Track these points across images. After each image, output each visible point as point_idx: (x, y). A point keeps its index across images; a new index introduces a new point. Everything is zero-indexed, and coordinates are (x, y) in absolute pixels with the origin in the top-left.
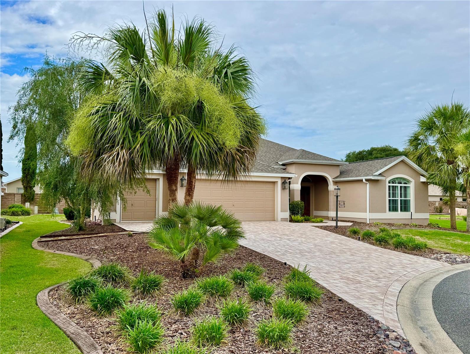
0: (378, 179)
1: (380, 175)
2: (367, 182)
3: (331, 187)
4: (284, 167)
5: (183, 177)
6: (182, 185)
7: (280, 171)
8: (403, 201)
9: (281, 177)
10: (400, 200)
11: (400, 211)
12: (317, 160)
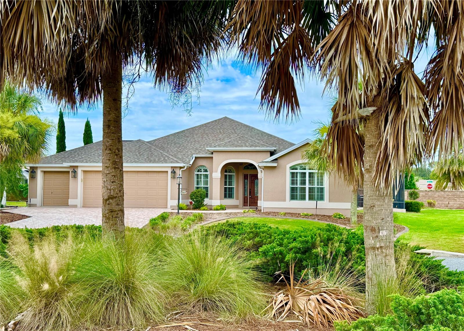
0: (273, 166)
1: (275, 161)
3: (260, 175)
4: (211, 155)
5: (74, 170)
6: (73, 176)
7: (171, 160)
8: (317, 189)
9: (171, 167)
10: (309, 188)
11: (309, 200)
12: (240, 146)
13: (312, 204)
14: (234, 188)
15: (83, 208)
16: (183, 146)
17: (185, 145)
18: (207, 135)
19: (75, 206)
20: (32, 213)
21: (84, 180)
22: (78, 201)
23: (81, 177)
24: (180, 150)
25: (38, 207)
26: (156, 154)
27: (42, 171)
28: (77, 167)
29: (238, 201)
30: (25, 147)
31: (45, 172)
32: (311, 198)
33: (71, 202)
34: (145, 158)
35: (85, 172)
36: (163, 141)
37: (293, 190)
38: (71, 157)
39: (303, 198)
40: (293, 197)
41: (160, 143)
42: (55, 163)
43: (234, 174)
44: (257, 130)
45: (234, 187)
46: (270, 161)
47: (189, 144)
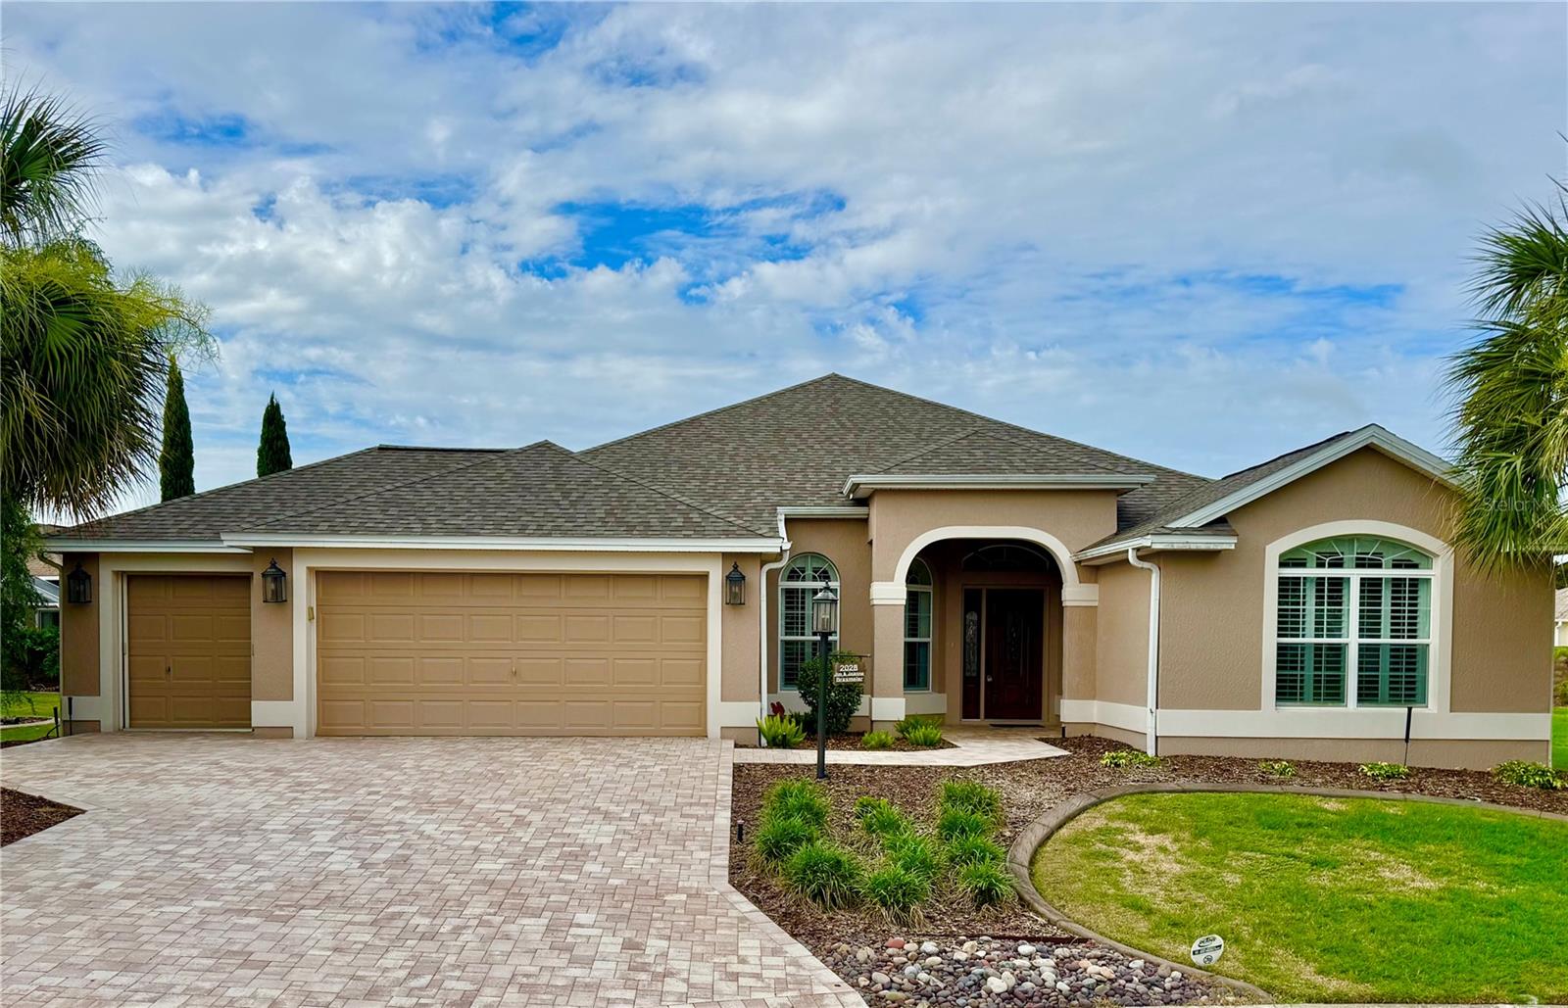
0: (1219, 547)
1: (1219, 524)
2: (1146, 565)
3: (1074, 592)
4: (858, 511)
5: (273, 565)
6: (269, 596)
7: (722, 526)
8: (1388, 653)
9: (724, 554)
10: (1362, 648)
11: (1359, 701)
12: (992, 470)
13: (1386, 720)
14: (926, 644)
15: (317, 739)
16: (720, 474)
17: (726, 470)
18: (798, 436)
19: (284, 733)
20: (79, 784)
21: (322, 616)
22: (297, 710)
23: (309, 600)
24: (714, 487)
25: (107, 733)
26: (641, 500)
27: (118, 574)
28: (288, 552)
29: (944, 696)
30: (28, 416)
31: (132, 578)
32: (1368, 693)
33: (263, 712)
34: (601, 513)
35: (322, 576)
36: (629, 455)
37: (1287, 656)
38: (247, 510)
39: (1332, 692)
40: (1287, 691)
41: (620, 460)
42: (181, 536)
43: (929, 589)
44: (982, 418)
45: (930, 640)
46: (1196, 526)
47: (742, 467)
